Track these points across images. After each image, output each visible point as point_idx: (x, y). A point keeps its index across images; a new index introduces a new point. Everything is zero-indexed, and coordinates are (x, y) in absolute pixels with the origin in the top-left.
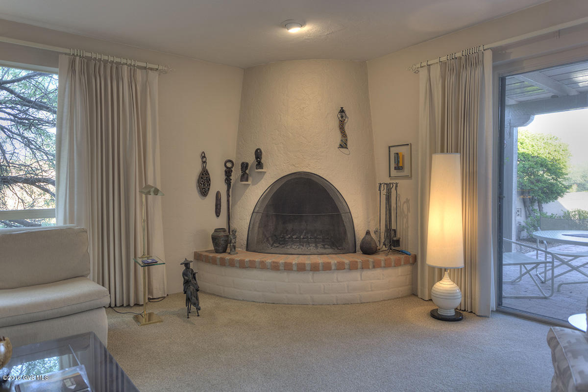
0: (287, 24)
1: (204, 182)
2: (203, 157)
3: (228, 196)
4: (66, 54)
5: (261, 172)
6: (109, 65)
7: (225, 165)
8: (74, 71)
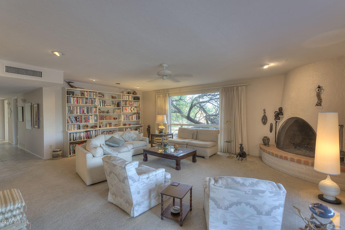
0: (263, 65)
1: (264, 120)
2: (264, 111)
3: (276, 125)
4: (220, 88)
5: (283, 117)
6: (231, 88)
7: (275, 113)
8: (222, 92)
